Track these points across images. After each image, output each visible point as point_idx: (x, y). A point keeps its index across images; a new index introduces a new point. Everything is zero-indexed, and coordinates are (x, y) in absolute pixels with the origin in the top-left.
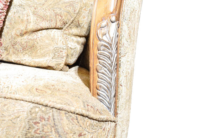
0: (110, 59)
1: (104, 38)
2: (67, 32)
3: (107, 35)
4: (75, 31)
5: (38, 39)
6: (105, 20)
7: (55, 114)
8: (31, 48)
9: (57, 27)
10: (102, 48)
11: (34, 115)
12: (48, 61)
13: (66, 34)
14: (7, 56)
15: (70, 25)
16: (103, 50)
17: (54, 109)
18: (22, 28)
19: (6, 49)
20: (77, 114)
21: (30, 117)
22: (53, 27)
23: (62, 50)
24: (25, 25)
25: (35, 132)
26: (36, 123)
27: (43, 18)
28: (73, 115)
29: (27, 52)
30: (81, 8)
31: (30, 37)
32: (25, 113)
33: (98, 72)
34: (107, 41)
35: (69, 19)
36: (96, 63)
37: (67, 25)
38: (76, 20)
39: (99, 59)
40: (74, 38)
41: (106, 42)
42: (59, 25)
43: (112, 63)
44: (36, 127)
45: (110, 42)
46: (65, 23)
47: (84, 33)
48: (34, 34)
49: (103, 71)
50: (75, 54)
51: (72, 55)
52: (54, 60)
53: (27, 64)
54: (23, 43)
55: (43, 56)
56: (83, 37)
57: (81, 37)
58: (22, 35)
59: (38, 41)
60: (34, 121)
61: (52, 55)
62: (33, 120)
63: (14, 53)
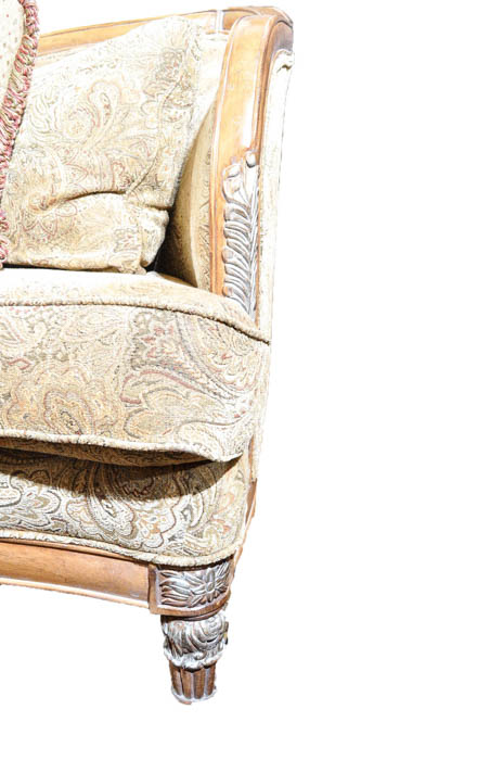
0: (247, 237)
1: (236, 196)
2: (134, 199)
3: (242, 190)
4: (149, 196)
5: (79, 214)
6: (237, 162)
7: (182, 322)
8: (65, 233)
9: (115, 189)
10: (233, 215)
11: (142, 326)
12: (107, 257)
13: (133, 203)
14: (16, 253)
15: (139, 184)
16: (235, 220)
17: (178, 313)
18: (44, 192)
19: (12, 239)
20: (218, 320)
21: (136, 330)
22: (108, 188)
23: (130, 234)
24: (49, 187)
25: (149, 355)
26: (147, 340)
27: (86, 171)
28: (212, 323)
29: (57, 242)
30: (161, 149)
31: (62, 211)
32: (126, 325)
33: (225, 261)
34: (243, 202)
35: (136, 171)
36: (222, 245)
37: (135, 184)
38: (152, 174)
39: (227, 237)
40: (146, 210)
41: (240, 204)
42: (118, 185)
43: (251, 243)
44: (149, 346)
45: (247, 204)
46: (129, 181)
47: (166, 201)
48: (68, 204)
49: (234, 260)
50: (153, 243)
51: (150, 246)
52: (118, 254)
53: (62, 265)
54: (48, 223)
55: (94, 247)
56: (164, 209)
57: (160, 209)
58: (44, 207)
59: (81, 219)
60: (145, 336)
61: (112, 246)
62: (143, 334)
63: (29, 246)
